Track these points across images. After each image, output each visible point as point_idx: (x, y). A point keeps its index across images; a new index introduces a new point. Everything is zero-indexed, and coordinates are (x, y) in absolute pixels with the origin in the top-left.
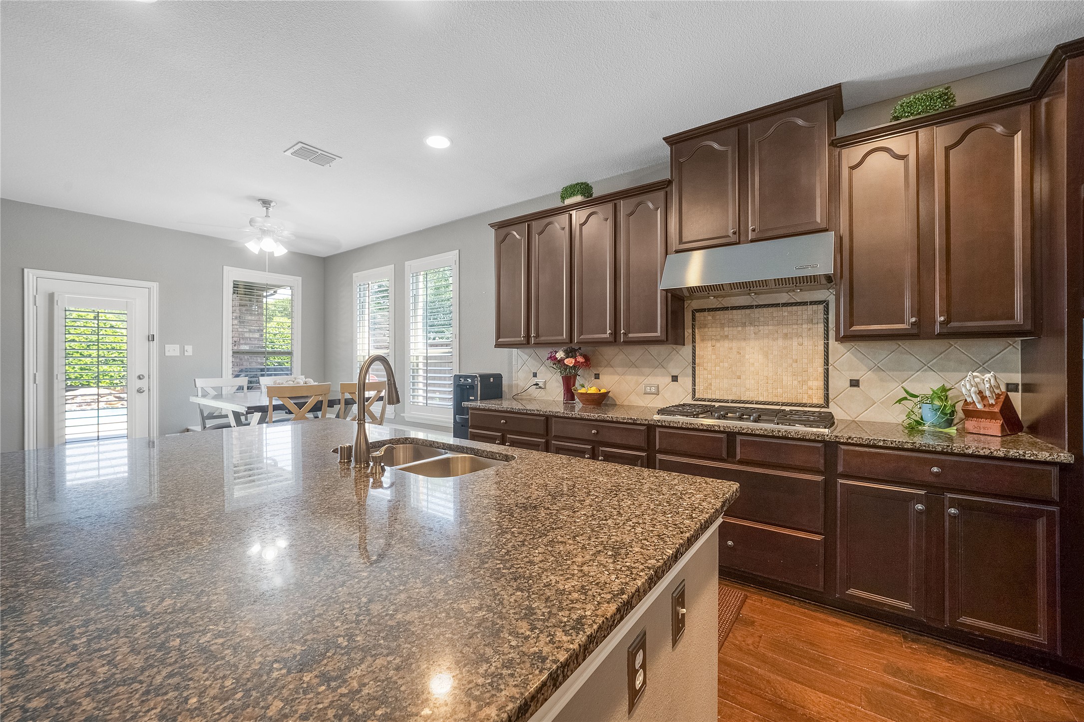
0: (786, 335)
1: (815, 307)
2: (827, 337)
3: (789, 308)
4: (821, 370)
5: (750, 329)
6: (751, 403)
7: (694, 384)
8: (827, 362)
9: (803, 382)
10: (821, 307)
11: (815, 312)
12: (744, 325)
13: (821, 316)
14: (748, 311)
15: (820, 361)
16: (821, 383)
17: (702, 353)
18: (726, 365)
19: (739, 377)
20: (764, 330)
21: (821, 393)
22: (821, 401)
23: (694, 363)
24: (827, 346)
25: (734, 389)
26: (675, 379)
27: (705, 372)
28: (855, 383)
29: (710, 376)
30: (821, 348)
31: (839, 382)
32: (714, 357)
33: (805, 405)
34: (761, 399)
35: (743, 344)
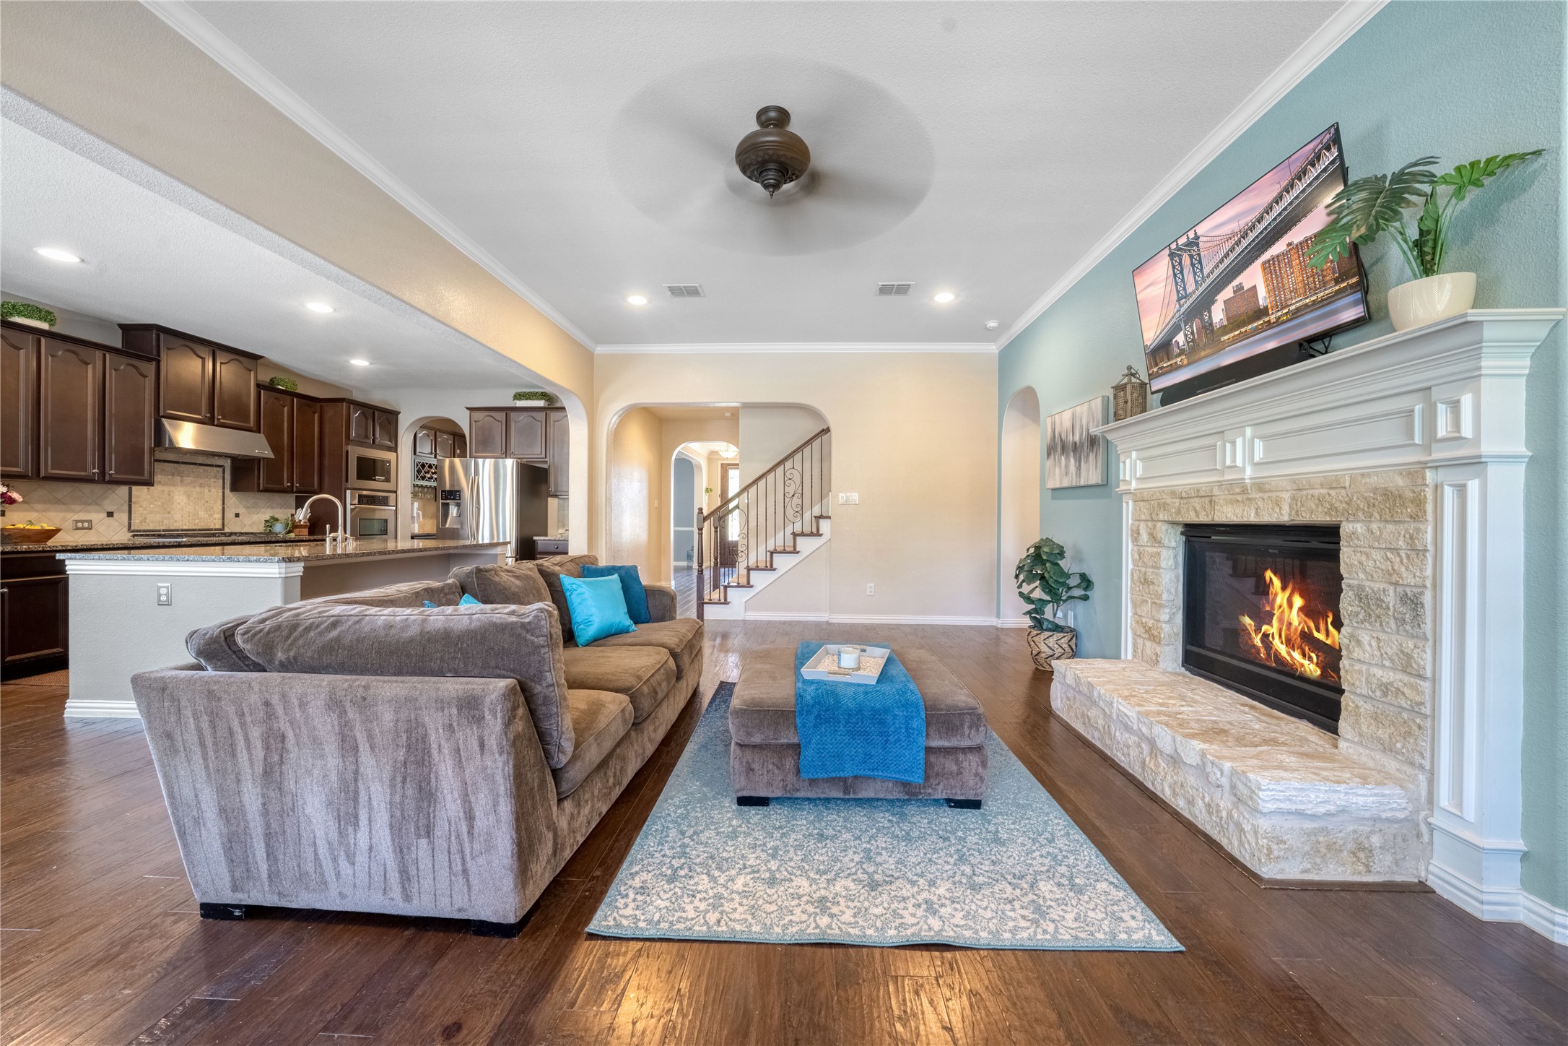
0: (201, 484)
1: (218, 469)
2: (224, 488)
3: (203, 467)
4: (221, 508)
5: (178, 478)
6: (178, 530)
7: (130, 518)
8: (223, 504)
9: (211, 515)
10: (221, 469)
11: (218, 472)
12: (173, 475)
13: (221, 474)
14: (176, 465)
15: (220, 502)
16: (220, 516)
17: (138, 493)
18: (159, 503)
19: (169, 513)
20: (188, 479)
21: (220, 522)
22: (221, 527)
23: (130, 500)
24: (224, 493)
25: (165, 522)
26: (110, 514)
27: (141, 509)
28: (237, 515)
29: (145, 512)
30: (221, 494)
31: (230, 515)
32: (149, 497)
33: (211, 530)
34: (185, 528)
35: (173, 488)
